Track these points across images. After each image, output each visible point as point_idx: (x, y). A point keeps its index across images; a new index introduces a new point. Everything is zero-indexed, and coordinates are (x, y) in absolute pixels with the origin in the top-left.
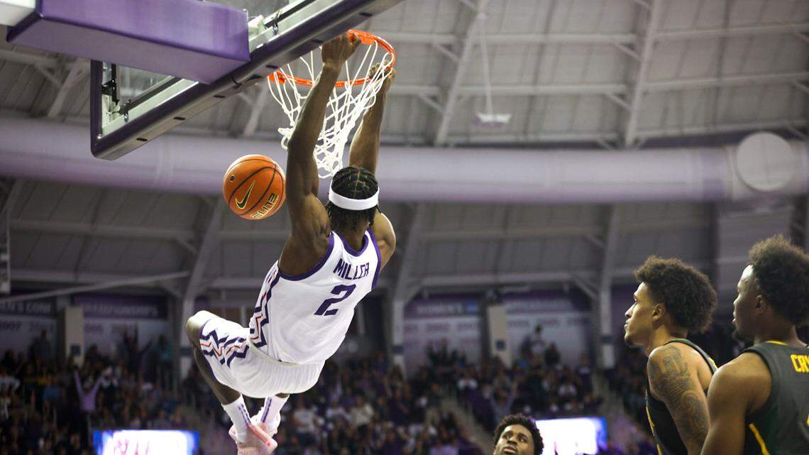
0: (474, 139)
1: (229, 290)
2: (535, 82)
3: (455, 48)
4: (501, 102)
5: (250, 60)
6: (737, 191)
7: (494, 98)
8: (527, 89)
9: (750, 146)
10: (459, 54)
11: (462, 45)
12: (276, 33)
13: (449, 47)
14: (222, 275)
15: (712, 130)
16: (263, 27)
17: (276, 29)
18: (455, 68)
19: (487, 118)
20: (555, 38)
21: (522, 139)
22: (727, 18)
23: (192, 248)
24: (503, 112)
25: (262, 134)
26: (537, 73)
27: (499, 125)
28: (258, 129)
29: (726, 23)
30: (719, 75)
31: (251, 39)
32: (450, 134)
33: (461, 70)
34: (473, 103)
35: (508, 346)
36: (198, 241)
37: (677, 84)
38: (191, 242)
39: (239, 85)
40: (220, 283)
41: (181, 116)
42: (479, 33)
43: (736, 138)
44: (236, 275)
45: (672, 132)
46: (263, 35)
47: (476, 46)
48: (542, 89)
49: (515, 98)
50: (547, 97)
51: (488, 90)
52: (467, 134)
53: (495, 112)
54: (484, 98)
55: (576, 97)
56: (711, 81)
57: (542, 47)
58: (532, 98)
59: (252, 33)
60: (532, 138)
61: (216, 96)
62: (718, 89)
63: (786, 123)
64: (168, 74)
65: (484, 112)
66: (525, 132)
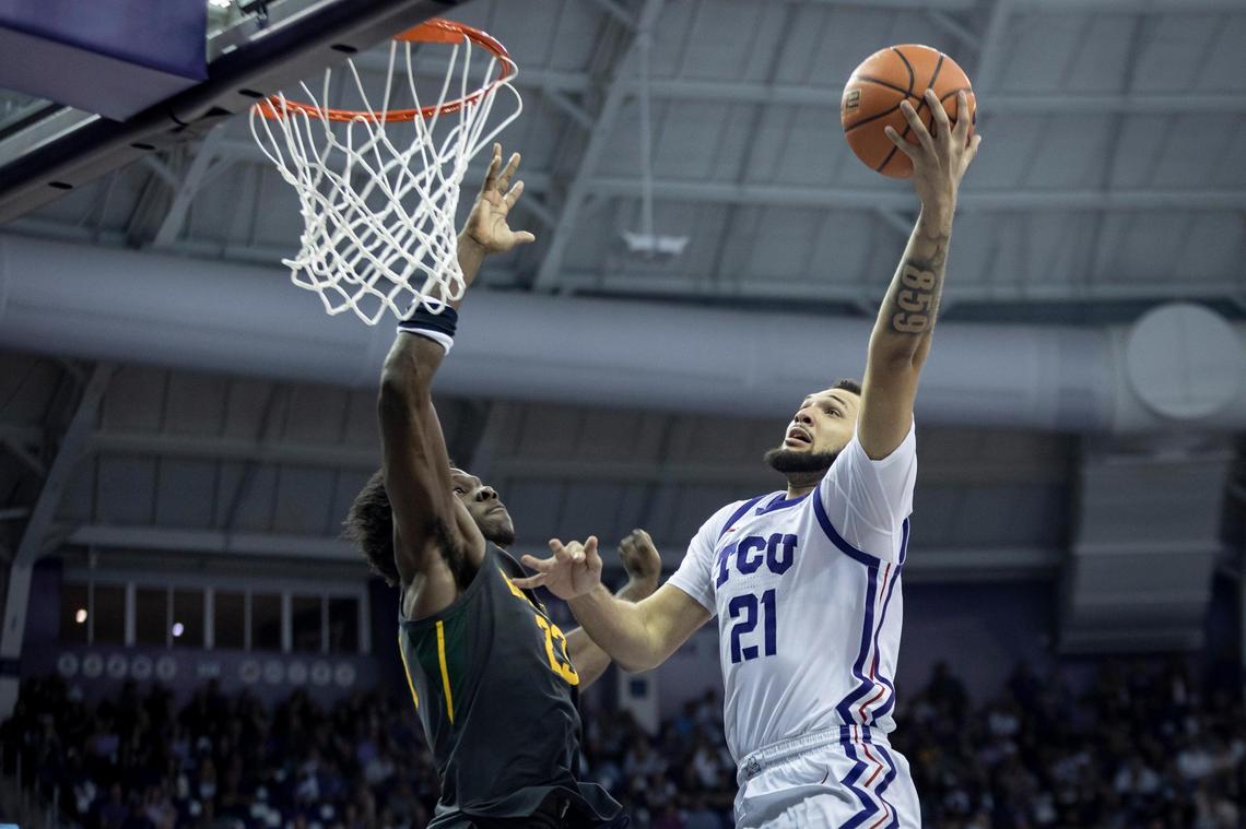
0: (613, 282)
1: (106, 550)
2: (740, 179)
3: (590, 99)
4: (671, 212)
5: (206, 77)
6: (1123, 415)
7: (659, 202)
8: (724, 191)
9: (1155, 328)
10: (596, 114)
11: (601, 97)
12: (262, 25)
13: (576, 98)
14: (93, 519)
15: (1083, 293)
16: (237, 13)
17: (263, 17)
18: (586, 137)
19: (641, 242)
20: (784, 93)
21: (706, 287)
22: (1128, 76)
23: (35, 463)
24: (675, 234)
25: (191, 245)
26: (746, 160)
27: (663, 257)
28: (184, 234)
29: (1126, 87)
30: (1105, 186)
31: (213, 34)
32: (567, 269)
33: (597, 145)
34: (615, 211)
35: (652, 689)
36: (48, 450)
37: (1022, 198)
38: (34, 450)
39: (183, 126)
40: (85, 535)
41: (64, 182)
42: (639, 75)
43: (1130, 311)
44: (121, 522)
45: (1004, 292)
46: (237, 29)
47: (629, 99)
48: (755, 192)
49: (701, 205)
50: (763, 207)
51: (647, 187)
52: (598, 271)
53: (658, 232)
54: (639, 202)
55: (820, 213)
56: (1088, 197)
57: (759, 110)
58: (733, 209)
59: (215, 22)
60: (726, 287)
61: (137, 146)
62: (1100, 215)
63: (1227, 289)
64: (40, 96)
65: (636, 228)
66: (715, 275)
